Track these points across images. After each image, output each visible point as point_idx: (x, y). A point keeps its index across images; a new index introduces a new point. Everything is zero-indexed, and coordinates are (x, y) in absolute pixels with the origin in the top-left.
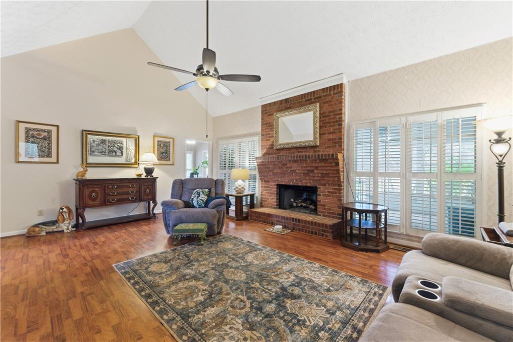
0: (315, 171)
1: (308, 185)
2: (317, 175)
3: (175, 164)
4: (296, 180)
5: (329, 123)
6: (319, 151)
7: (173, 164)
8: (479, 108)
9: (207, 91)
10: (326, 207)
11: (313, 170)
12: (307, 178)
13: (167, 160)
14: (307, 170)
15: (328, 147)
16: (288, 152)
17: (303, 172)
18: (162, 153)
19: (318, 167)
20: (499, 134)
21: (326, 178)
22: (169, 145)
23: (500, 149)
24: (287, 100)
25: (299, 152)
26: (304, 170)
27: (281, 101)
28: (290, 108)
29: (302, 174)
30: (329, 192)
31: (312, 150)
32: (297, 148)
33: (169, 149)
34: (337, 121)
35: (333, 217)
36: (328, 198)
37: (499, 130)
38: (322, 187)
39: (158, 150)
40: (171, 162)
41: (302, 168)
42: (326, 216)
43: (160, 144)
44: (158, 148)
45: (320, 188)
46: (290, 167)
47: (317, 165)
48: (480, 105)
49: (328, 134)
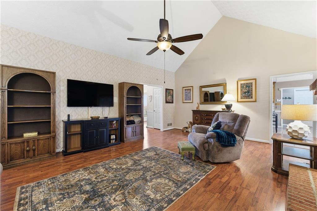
3: (257, 101)
7: (255, 101)
9: (164, 52)
13: (249, 98)
18: (245, 93)
22: (252, 85)
33: (252, 88)
39: (241, 91)
40: (253, 99)
43: (243, 86)
44: (241, 89)
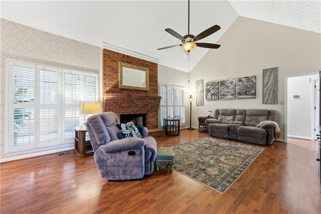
0: (149, 105)
1: (143, 113)
2: (149, 107)
4: (136, 111)
5: (153, 81)
6: (148, 94)
8: (183, 88)
10: (152, 124)
11: (148, 105)
12: (144, 109)
14: (145, 105)
15: (152, 93)
16: (129, 92)
17: (142, 105)
19: (151, 103)
20: (191, 96)
21: (153, 109)
23: (191, 99)
24: (128, 57)
25: (137, 93)
26: (143, 105)
27: (124, 55)
28: (130, 63)
29: (141, 107)
30: (153, 116)
31: (145, 93)
32: (136, 90)
34: (156, 81)
35: (154, 128)
36: (153, 119)
37: (191, 95)
38: (150, 114)
41: (143, 103)
42: (152, 128)
45: (149, 114)
46: (135, 103)
47: (151, 101)
48: (184, 87)
49: (152, 86)
